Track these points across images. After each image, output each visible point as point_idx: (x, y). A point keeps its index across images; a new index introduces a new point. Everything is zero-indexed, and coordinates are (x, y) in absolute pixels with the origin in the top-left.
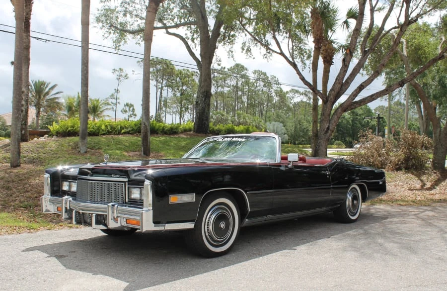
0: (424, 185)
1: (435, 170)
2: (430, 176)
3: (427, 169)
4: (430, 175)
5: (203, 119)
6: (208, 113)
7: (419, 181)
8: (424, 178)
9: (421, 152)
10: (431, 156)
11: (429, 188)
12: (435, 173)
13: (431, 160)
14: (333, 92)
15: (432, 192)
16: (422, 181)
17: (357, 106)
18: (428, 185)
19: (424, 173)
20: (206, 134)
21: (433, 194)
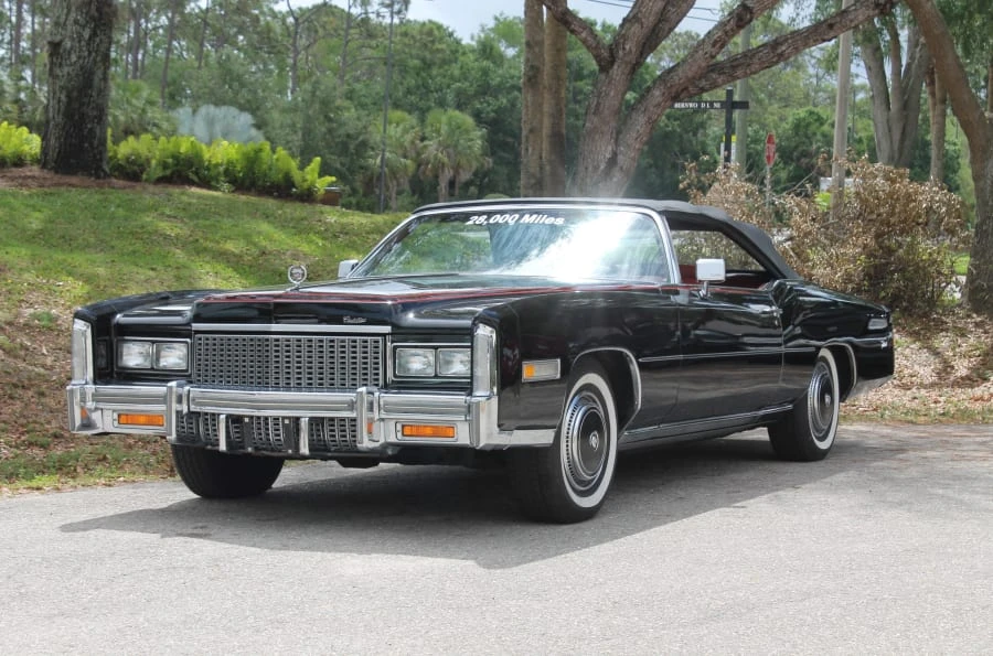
0: (947, 367)
1: (978, 313)
2: (963, 335)
3: (950, 309)
4: (963, 333)
5: (82, 116)
6: (103, 92)
7: (925, 354)
8: (943, 342)
9: (926, 247)
10: (963, 263)
11: (968, 378)
12: (977, 325)
13: (963, 279)
14: (636, 28)
15: (978, 391)
16: (936, 353)
17: (720, 81)
18: (962, 368)
19: (940, 327)
20: (98, 177)
21: (982, 399)
